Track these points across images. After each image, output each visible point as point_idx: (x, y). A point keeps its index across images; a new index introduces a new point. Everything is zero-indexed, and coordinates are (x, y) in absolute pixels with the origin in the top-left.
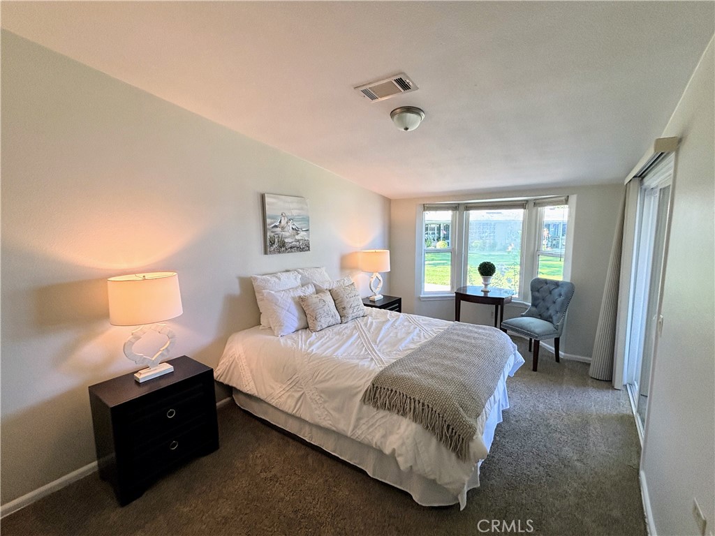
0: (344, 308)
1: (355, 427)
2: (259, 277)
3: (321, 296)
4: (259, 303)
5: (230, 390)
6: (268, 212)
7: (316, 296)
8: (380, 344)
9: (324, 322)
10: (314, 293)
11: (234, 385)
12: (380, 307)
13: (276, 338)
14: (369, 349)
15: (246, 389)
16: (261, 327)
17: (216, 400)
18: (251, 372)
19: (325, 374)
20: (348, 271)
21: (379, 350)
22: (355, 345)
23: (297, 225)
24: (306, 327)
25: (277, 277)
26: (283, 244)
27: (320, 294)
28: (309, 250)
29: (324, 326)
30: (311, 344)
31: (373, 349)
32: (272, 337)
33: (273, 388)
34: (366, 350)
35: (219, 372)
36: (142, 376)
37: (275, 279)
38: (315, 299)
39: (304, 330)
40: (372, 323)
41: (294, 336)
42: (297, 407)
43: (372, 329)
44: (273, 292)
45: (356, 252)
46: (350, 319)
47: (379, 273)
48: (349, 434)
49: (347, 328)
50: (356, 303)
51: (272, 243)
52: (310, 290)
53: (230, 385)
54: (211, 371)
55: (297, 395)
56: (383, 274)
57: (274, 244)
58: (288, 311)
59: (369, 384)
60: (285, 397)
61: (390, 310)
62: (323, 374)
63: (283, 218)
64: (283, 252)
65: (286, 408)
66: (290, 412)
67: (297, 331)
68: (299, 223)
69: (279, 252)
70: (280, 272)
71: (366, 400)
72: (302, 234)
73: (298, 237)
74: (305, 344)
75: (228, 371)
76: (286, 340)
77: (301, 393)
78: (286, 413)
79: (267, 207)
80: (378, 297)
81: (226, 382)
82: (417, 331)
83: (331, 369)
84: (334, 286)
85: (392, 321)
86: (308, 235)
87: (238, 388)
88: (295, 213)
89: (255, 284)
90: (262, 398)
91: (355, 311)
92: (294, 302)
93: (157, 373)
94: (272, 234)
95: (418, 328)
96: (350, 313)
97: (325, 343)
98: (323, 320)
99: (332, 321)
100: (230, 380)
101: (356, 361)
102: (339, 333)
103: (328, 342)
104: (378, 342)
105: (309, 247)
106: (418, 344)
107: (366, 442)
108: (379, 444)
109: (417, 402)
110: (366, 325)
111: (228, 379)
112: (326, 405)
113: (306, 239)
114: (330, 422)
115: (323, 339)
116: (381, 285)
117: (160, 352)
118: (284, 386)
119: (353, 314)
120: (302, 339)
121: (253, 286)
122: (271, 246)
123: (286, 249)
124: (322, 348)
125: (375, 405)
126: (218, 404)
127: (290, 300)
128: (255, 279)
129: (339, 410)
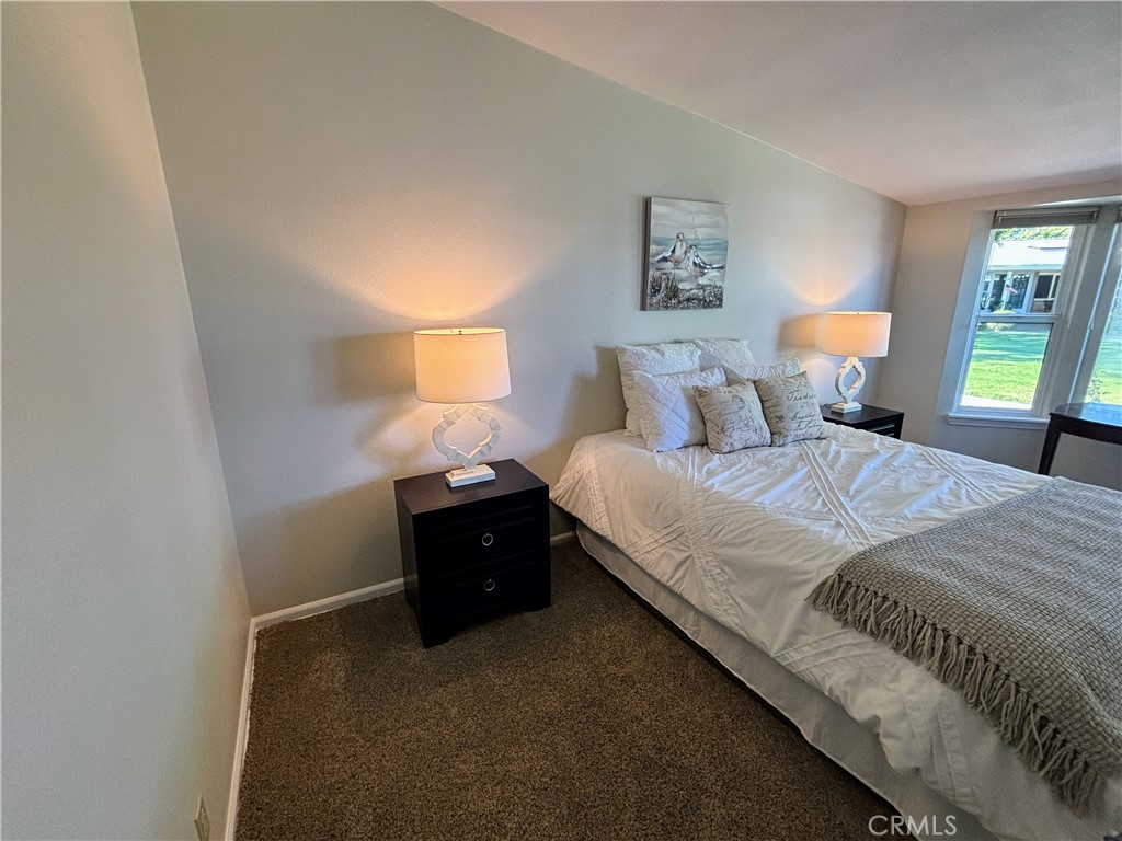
0: (781, 418)
1: (789, 644)
2: (629, 347)
3: (737, 389)
4: (626, 392)
5: (573, 522)
6: (654, 233)
7: (726, 389)
8: (859, 498)
9: (737, 438)
10: (722, 385)
11: (579, 516)
12: (857, 426)
13: (649, 454)
14: (832, 502)
15: (595, 527)
16: (626, 433)
17: (551, 533)
18: (606, 499)
19: (735, 533)
20: (793, 352)
21: (856, 510)
22: (801, 489)
23: (704, 256)
24: (703, 443)
25: (658, 351)
26: (674, 292)
27: (736, 386)
28: (720, 305)
29: (738, 445)
30: (711, 474)
31: (841, 504)
32: (642, 451)
33: (637, 534)
34: (824, 503)
35: (559, 492)
36: (455, 478)
37: (654, 353)
38: (725, 394)
39: (699, 447)
40: (838, 453)
41: (680, 454)
42: (677, 576)
43: (839, 466)
44: (649, 376)
45: (813, 316)
46: (790, 439)
47: (860, 359)
48: (773, 654)
49: (782, 455)
50: (807, 411)
51: (656, 292)
52: (717, 378)
53: (574, 514)
54: (546, 489)
55: (680, 556)
56: (867, 362)
57: (659, 293)
58: (673, 410)
59: (830, 572)
60: (657, 554)
61: (878, 432)
62: (732, 531)
63: (679, 243)
64: (674, 307)
65: (657, 573)
66: (664, 580)
67: (686, 447)
68: (706, 253)
69: (667, 307)
70: (665, 343)
71: (820, 601)
72: (712, 274)
73: (702, 281)
74: (700, 472)
75: (573, 492)
76: (665, 459)
77: (687, 554)
78: (657, 581)
79: (653, 222)
80: (852, 406)
81: (568, 509)
82: (950, 482)
83: (748, 526)
84: (764, 375)
85: (885, 454)
86: (723, 278)
87: (585, 522)
88: (702, 233)
89: (622, 360)
90: (619, 546)
91: (803, 425)
92: (686, 397)
93: (474, 478)
94: (658, 273)
95: (951, 479)
96: (793, 429)
97: (738, 477)
98: (736, 435)
99: (754, 438)
100: (574, 507)
101: (803, 522)
102: (767, 464)
103: (744, 474)
104: (852, 493)
105: (721, 300)
106: (957, 511)
107: (809, 678)
108: (838, 692)
109: (953, 641)
110: (824, 455)
111: (570, 505)
112: (732, 588)
113: (718, 284)
114: (737, 620)
115: (734, 469)
116: (860, 384)
117: (479, 448)
118: (657, 536)
119: (798, 432)
120: (693, 461)
121: (617, 362)
122: (654, 294)
123: (679, 303)
124: (732, 485)
125: (841, 616)
126: (552, 539)
127: (678, 392)
128: (623, 351)
129: (759, 603)
